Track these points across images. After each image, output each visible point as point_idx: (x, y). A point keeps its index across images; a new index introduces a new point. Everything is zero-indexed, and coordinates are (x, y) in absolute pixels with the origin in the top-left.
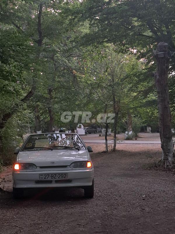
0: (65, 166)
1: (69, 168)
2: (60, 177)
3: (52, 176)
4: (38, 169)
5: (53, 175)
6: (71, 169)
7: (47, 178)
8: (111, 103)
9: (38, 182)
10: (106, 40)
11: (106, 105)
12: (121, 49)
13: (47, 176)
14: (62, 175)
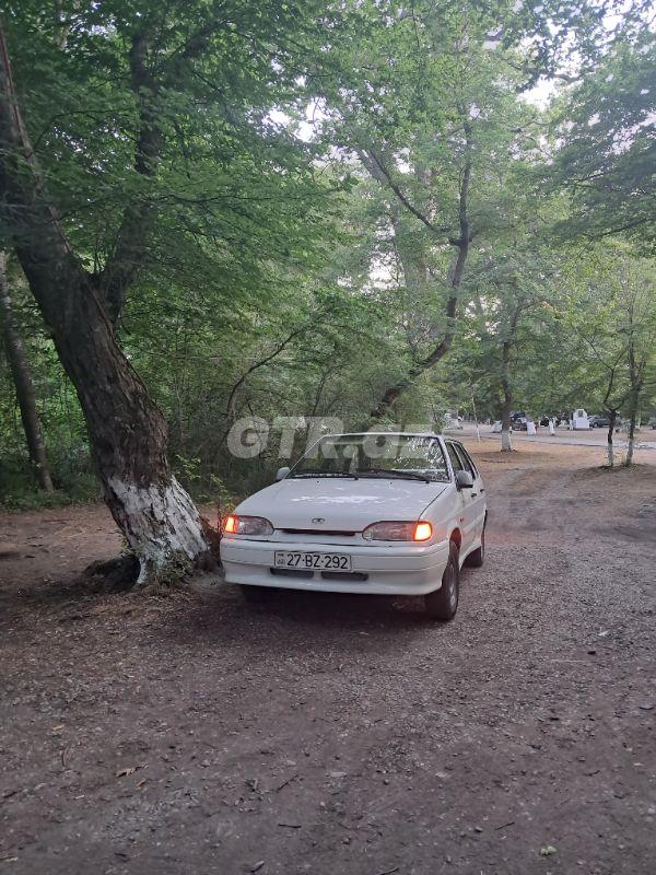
0: (351, 534)
1: (357, 539)
2: (331, 564)
3: (309, 558)
4: (278, 535)
5: (311, 556)
6: (365, 542)
7: (294, 562)
8: (627, 367)
9: (274, 571)
10: (609, 230)
11: (613, 370)
12: (643, 248)
13: (295, 560)
14: (336, 560)
